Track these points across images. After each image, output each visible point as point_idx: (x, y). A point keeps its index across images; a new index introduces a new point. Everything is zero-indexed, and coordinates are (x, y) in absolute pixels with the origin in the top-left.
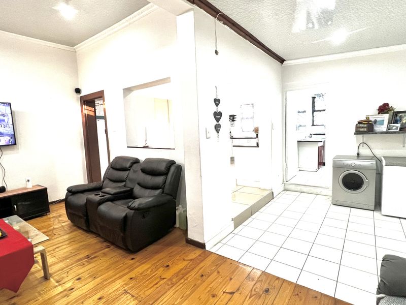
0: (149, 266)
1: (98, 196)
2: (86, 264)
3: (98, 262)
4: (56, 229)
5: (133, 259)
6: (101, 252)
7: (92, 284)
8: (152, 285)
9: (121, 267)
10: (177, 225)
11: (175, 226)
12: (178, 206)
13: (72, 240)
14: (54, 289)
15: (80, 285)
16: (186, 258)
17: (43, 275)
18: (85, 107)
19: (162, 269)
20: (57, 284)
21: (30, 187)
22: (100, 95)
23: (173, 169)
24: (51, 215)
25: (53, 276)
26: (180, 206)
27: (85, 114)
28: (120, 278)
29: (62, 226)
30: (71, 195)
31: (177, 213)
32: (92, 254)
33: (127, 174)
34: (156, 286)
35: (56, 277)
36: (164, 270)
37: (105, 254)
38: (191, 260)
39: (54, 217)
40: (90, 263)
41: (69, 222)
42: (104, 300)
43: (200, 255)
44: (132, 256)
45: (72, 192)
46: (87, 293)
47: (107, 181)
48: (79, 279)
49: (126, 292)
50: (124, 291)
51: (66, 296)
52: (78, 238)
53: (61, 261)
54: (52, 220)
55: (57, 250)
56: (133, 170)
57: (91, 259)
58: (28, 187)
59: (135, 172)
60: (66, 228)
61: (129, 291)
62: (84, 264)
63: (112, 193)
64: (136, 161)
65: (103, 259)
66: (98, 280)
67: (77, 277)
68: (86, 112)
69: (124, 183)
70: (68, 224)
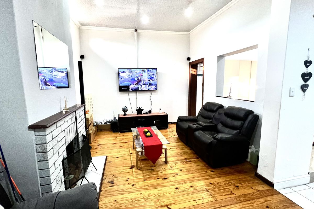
0: (224, 181)
1: (194, 126)
2: (185, 163)
3: (191, 165)
4: (171, 138)
5: (212, 171)
6: (194, 159)
7: (187, 176)
8: (225, 194)
9: (204, 173)
10: (249, 160)
11: (247, 160)
12: (251, 146)
13: (178, 147)
14: (169, 170)
15: (181, 174)
16: (254, 187)
17: (165, 161)
18: (192, 69)
19: (232, 187)
20: (171, 168)
21: (161, 113)
22: (202, 61)
23: (250, 117)
24: (168, 130)
25: (169, 163)
26: (253, 146)
27: (191, 74)
28: (204, 179)
29: (174, 138)
30: (180, 121)
31: (250, 151)
32: (189, 159)
33: (213, 115)
34: (228, 196)
35: (170, 164)
36: (234, 188)
37: (195, 162)
38: (259, 191)
39: (170, 131)
40: (187, 164)
41: (177, 136)
42: (193, 188)
43: (267, 190)
44: (212, 170)
45: (181, 119)
46: (185, 180)
47: (200, 117)
48: (181, 170)
49: (207, 190)
50: (205, 189)
51: (174, 176)
52: (181, 147)
53: (173, 157)
54: (169, 132)
55: (171, 150)
56: (218, 113)
57: (188, 161)
58: (160, 113)
59: (219, 114)
60: (176, 139)
61: (209, 191)
62: (184, 163)
63: (203, 125)
64: (221, 107)
65: (194, 164)
66: (191, 175)
67: (180, 169)
68: (192, 72)
69: (211, 121)
70: (177, 137)
